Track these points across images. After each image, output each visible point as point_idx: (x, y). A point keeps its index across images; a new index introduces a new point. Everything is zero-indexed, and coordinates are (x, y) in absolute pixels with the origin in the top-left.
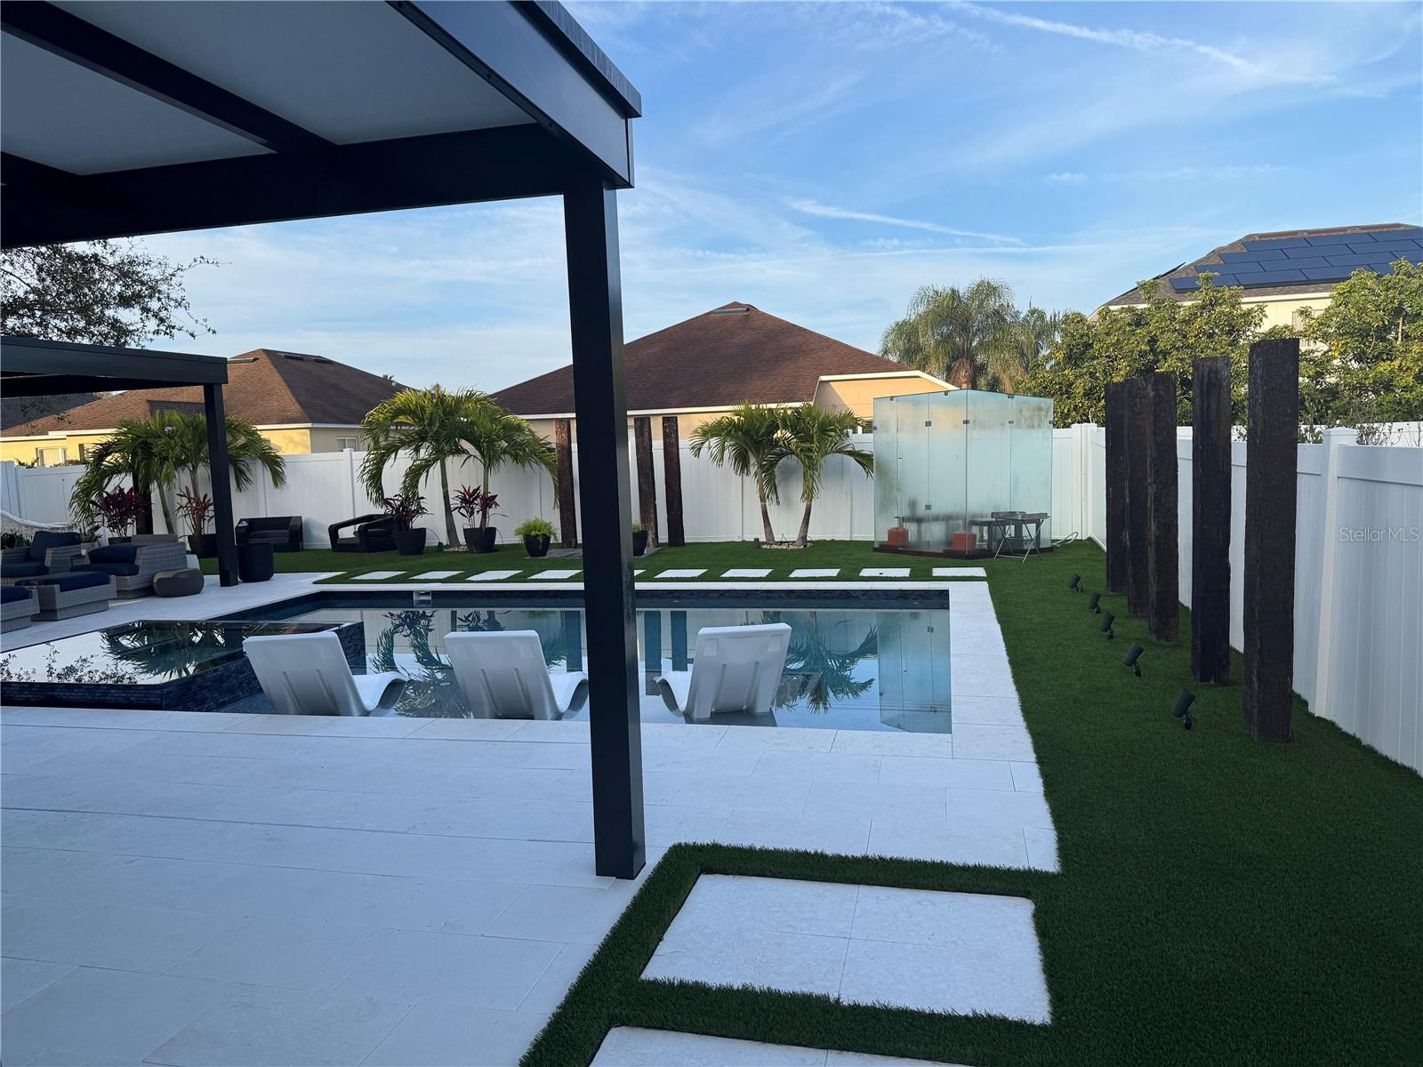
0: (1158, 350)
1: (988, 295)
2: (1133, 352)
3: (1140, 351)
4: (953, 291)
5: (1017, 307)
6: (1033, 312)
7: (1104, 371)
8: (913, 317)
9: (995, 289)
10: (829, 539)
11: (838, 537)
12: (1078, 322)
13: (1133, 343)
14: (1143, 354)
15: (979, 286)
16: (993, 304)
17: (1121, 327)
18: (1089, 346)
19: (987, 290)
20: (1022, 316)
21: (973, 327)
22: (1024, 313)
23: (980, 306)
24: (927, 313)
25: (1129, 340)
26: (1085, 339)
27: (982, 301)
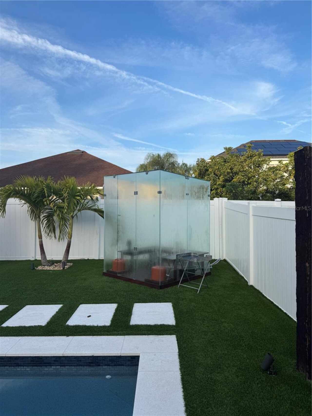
0: (233, 172)
1: (170, 157)
2: (225, 172)
3: (227, 172)
4: (159, 155)
5: (179, 162)
6: (183, 164)
7: (214, 179)
8: (146, 163)
9: (172, 155)
10: (86, 259)
11: (91, 257)
12: (203, 162)
13: (225, 169)
14: (228, 173)
15: (167, 154)
16: (171, 160)
17: (220, 163)
18: (207, 170)
19: (169, 155)
20: (180, 165)
21: (165, 167)
22: (181, 164)
23: (167, 160)
24: (150, 162)
25: (223, 168)
26: (206, 168)
27: (168, 159)
